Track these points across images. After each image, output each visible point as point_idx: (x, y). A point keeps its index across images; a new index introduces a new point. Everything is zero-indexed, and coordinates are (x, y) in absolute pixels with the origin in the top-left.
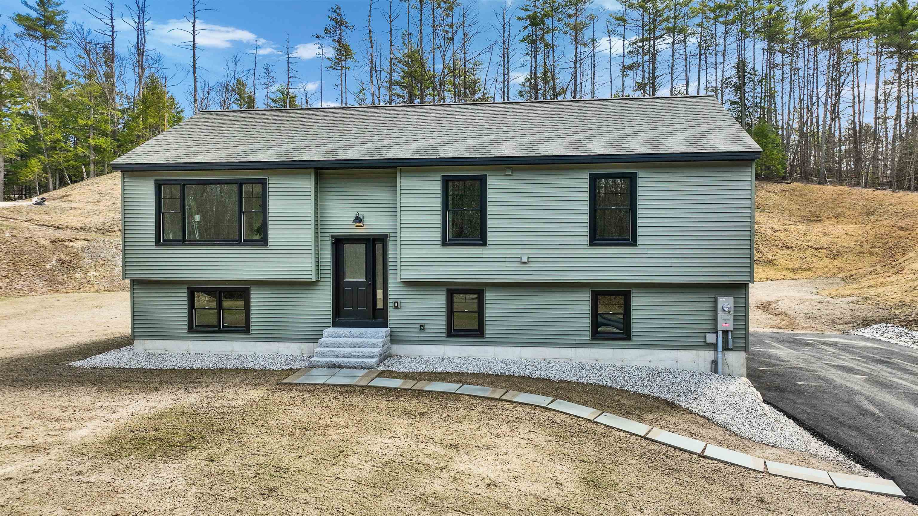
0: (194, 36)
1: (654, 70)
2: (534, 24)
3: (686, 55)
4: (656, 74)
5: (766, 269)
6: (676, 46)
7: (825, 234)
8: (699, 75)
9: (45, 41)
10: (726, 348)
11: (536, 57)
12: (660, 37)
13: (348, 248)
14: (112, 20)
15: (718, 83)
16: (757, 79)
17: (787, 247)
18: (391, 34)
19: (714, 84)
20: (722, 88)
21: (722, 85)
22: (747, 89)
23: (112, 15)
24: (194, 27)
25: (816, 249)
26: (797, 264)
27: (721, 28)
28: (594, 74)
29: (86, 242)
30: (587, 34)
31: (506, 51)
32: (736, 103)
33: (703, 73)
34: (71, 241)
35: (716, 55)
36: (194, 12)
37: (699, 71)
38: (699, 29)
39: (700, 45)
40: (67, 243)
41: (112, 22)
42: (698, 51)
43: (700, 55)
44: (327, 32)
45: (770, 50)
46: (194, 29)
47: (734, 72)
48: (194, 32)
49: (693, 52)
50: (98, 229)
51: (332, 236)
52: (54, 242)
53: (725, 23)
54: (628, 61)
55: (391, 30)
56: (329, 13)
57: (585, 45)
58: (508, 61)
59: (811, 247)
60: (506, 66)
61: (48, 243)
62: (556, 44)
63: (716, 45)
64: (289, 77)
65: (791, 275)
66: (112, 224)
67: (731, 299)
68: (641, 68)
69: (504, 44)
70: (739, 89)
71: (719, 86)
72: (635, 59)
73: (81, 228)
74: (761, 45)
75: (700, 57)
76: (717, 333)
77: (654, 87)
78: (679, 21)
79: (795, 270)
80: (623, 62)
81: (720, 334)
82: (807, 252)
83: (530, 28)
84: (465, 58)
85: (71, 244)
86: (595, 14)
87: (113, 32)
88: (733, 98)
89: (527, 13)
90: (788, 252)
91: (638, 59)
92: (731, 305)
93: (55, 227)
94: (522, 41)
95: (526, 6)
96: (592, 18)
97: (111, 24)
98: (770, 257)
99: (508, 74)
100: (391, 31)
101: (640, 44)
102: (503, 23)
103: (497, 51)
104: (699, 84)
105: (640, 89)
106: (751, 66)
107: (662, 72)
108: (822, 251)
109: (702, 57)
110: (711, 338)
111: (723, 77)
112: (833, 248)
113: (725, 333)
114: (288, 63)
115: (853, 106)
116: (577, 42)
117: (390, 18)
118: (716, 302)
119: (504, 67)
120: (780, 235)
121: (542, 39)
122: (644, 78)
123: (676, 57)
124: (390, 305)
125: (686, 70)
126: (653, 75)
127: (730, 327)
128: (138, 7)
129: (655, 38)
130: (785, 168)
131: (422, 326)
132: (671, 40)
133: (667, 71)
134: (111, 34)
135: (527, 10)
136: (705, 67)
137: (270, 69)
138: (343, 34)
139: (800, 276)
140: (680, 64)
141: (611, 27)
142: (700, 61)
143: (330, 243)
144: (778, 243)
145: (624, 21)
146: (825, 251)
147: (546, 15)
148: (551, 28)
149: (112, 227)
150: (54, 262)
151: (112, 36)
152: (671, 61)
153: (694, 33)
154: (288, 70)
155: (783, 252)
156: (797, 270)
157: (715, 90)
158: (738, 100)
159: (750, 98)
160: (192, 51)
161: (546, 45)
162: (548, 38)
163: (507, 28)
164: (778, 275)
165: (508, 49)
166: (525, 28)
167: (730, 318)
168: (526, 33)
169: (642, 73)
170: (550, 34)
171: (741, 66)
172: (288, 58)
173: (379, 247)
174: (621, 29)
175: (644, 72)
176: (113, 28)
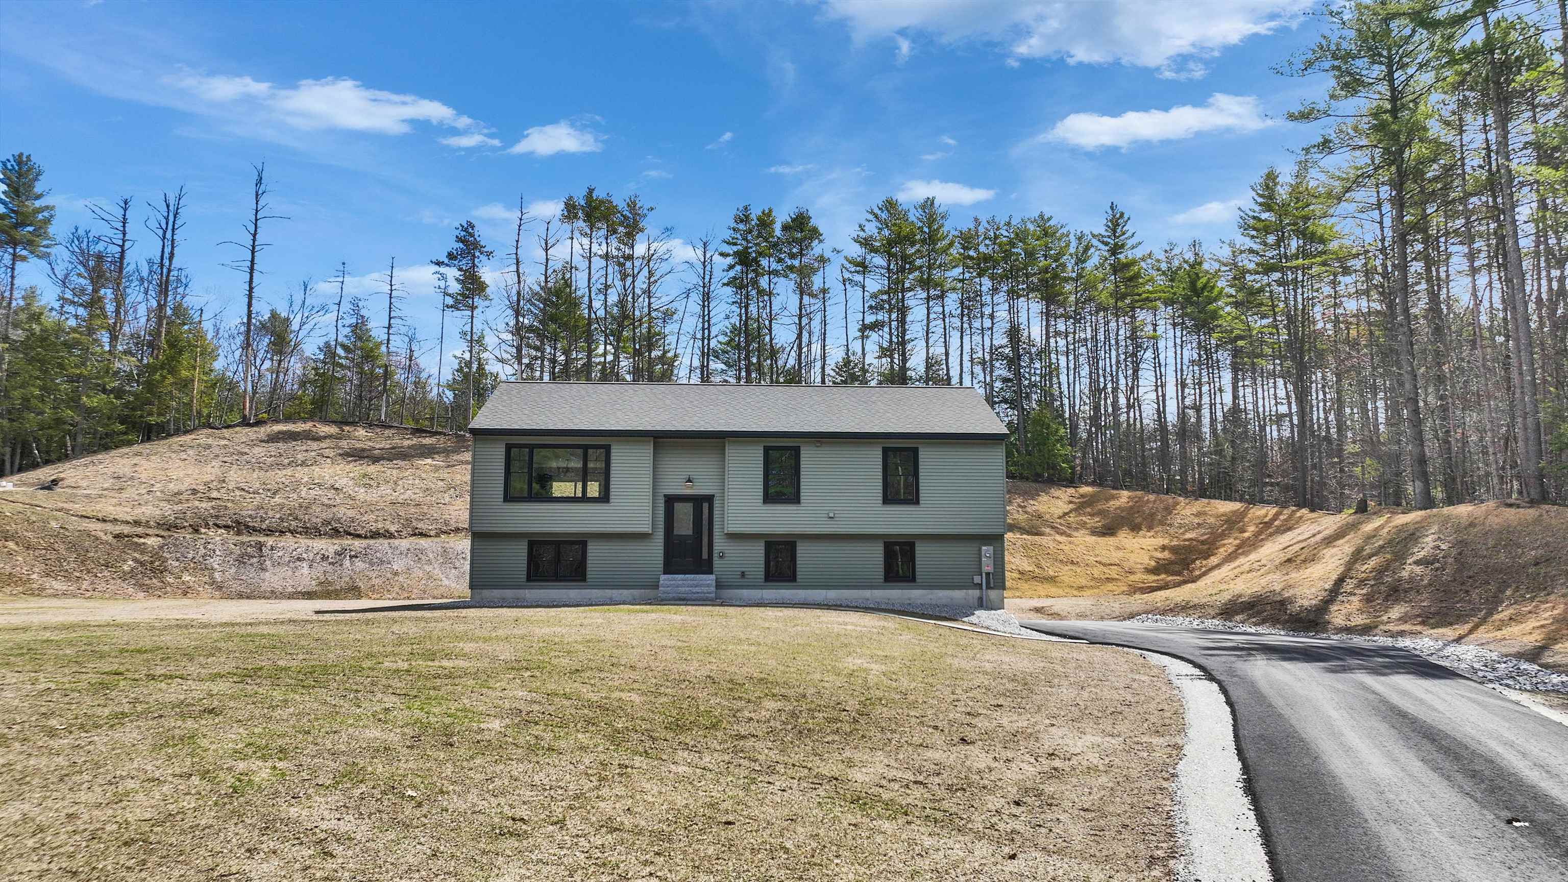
0: (253, 252)
1: (904, 332)
2: (741, 263)
3: (944, 315)
4: (907, 338)
5: (1046, 586)
6: (931, 303)
7: (1118, 548)
8: (962, 342)
9: (15, 249)
10: (989, 587)
11: (747, 307)
12: (910, 289)
13: (678, 507)
14: (124, 223)
15: (986, 354)
16: (1033, 350)
17: (1072, 563)
18: (546, 266)
19: (980, 355)
20: (991, 360)
21: (991, 357)
22: (1023, 364)
23: (125, 215)
24: (254, 240)
25: (1104, 565)
26: (1083, 581)
27: (987, 283)
28: (825, 334)
29: (160, 539)
30: (817, 282)
31: (706, 297)
32: (1009, 380)
33: (966, 339)
34: (141, 537)
35: (982, 317)
36: (256, 220)
37: (962, 338)
38: (959, 285)
39: (962, 303)
40: (136, 540)
41: (124, 226)
42: (959, 311)
43: (963, 315)
44: (451, 256)
45: (1047, 315)
46: (254, 243)
47: (1005, 341)
48: (254, 247)
49: (953, 312)
50: (159, 524)
51: (665, 496)
52: (117, 536)
53: (992, 278)
54: (870, 319)
55: (547, 260)
56: (457, 233)
57: (814, 296)
58: (709, 312)
59: (1100, 563)
60: (706, 318)
61: (110, 538)
62: (775, 292)
63: (982, 305)
64: (390, 318)
65: (1075, 593)
66: (176, 518)
67: (991, 548)
68: (886, 329)
69: (704, 287)
70: (1014, 362)
71: (987, 357)
72: (880, 317)
73: (135, 522)
74: (1036, 307)
75: (962, 319)
76: (981, 575)
77: (904, 354)
78: (935, 272)
79: (1081, 588)
80: (863, 320)
81: (984, 575)
82: (1095, 569)
83: (738, 268)
84: (650, 304)
85: (142, 540)
86: (826, 255)
87: (124, 241)
88: (1005, 373)
89: (735, 248)
90: (1074, 568)
91: (881, 316)
92: (992, 551)
93: (98, 520)
94: (727, 284)
95: (733, 239)
96: (822, 260)
97: (122, 229)
98: (1051, 573)
99: (709, 328)
100: (547, 262)
101: (885, 297)
102: (702, 260)
103: (696, 298)
104: (962, 354)
105: (886, 356)
106: (1026, 334)
107: (914, 336)
108: (1113, 567)
109: (965, 319)
110: (977, 579)
111: (991, 347)
112: (1125, 564)
113: (988, 574)
114: (391, 297)
115: (1156, 390)
116: (803, 290)
117: (546, 244)
118: (980, 550)
119: (703, 319)
120: (1064, 548)
121: (755, 283)
122: (891, 341)
123: (932, 316)
124: (715, 555)
125: (945, 335)
126: (903, 338)
127: (990, 569)
128: (168, 206)
129: (904, 290)
130: (1073, 468)
131: (743, 572)
132: (924, 295)
133: (920, 334)
134: (120, 243)
135: (735, 244)
136: (968, 332)
137: (360, 304)
138: (476, 260)
139: (1084, 593)
140: (937, 327)
141: (847, 275)
142: (962, 323)
143: (663, 501)
144: (1061, 557)
145: (865, 267)
146: (1116, 567)
147: (760, 254)
148: (767, 269)
149: (178, 521)
150: (130, 563)
151: (122, 246)
152: (925, 322)
153: (954, 289)
154: (390, 308)
155: (1067, 568)
156: (1082, 587)
157: (983, 363)
158: (1011, 377)
159: (1027, 375)
160: (248, 276)
161: (761, 292)
162: (764, 282)
163: (708, 268)
164: (1060, 592)
165: (708, 294)
166: (731, 267)
167: (991, 562)
168: (732, 274)
169: (888, 337)
170: (766, 277)
171: (1014, 333)
172: (391, 290)
173: (706, 506)
174: (859, 278)
175: (891, 334)
176: (124, 234)
